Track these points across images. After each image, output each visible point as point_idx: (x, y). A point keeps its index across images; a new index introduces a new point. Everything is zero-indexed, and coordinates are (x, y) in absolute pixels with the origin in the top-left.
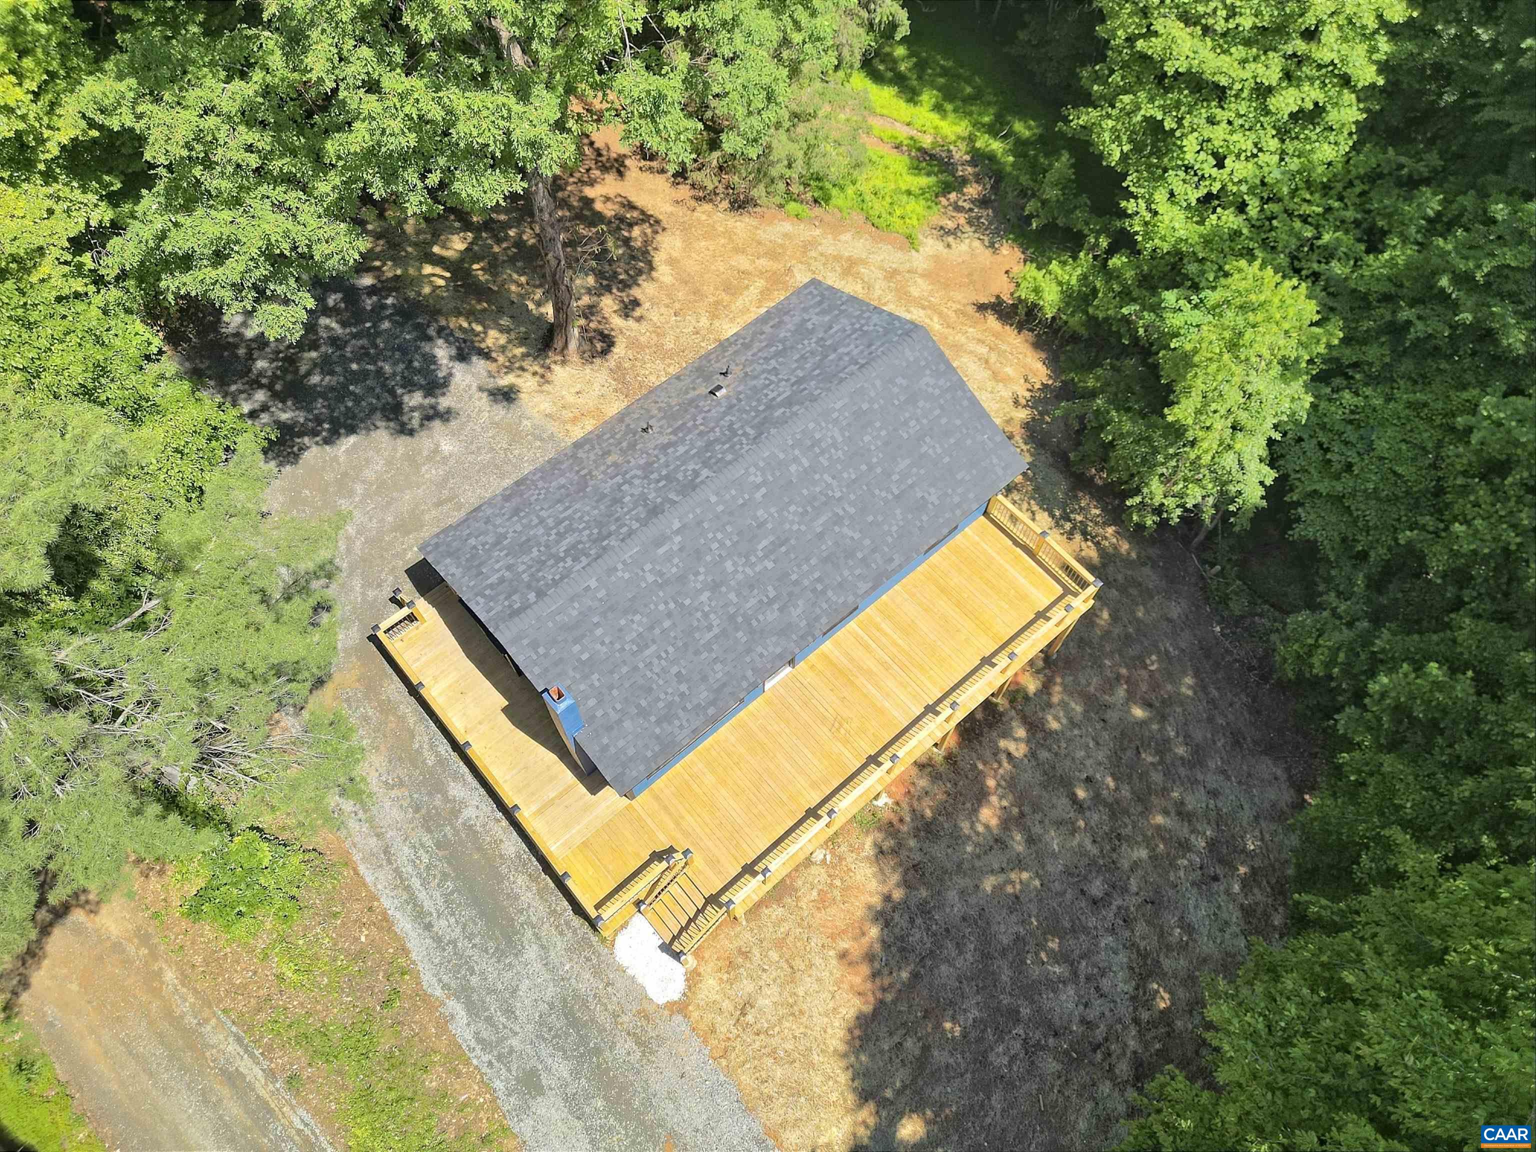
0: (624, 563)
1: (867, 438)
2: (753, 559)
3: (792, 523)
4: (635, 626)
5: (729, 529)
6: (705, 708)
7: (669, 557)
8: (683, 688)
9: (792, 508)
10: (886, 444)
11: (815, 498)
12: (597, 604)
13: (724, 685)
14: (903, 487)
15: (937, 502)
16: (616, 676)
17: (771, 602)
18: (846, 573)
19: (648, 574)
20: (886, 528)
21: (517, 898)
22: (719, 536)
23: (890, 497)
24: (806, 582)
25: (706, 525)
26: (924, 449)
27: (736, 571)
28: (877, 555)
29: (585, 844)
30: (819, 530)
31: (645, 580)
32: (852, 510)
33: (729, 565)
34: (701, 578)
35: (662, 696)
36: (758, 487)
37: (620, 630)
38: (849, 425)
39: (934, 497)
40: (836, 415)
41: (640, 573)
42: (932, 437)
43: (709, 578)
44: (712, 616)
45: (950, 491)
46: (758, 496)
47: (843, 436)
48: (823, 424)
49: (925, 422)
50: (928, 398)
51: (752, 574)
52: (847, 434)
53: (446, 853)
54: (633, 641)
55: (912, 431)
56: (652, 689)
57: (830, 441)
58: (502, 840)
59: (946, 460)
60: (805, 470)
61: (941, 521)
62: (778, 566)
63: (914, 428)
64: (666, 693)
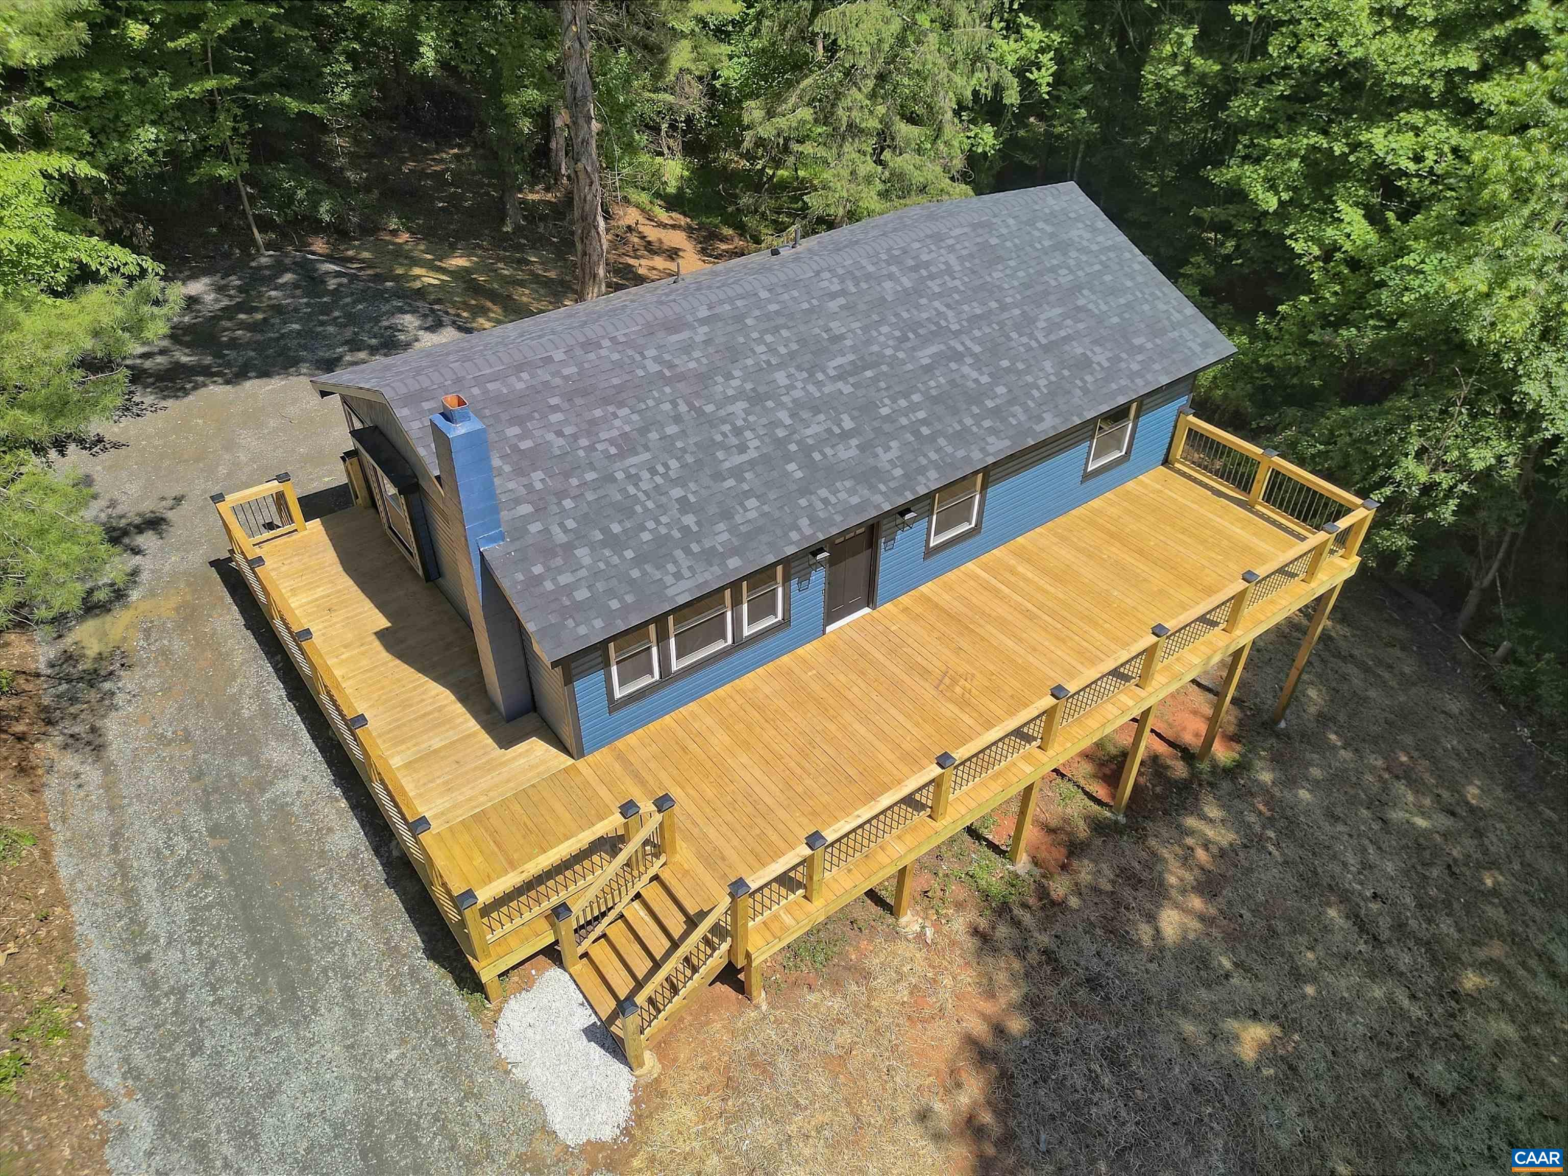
0: (613, 339)
1: (997, 275)
2: (820, 376)
3: (885, 346)
4: (617, 423)
5: (785, 333)
6: (723, 557)
7: (687, 348)
8: (689, 520)
9: (885, 329)
10: (1026, 286)
11: (920, 324)
12: (558, 381)
13: (759, 530)
14: (1053, 337)
15: (1106, 364)
16: (574, 482)
17: (846, 435)
18: (968, 421)
19: (649, 363)
20: (1029, 379)
21: (330, 922)
22: (769, 338)
23: (1034, 344)
24: (904, 421)
25: (749, 321)
26: (1081, 302)
27: (791, 387)
28: (1017, 409)
29: (480, 818)
30: (925, 361)
31: (644, 368)
32: (977, 349)
33: (781, 378)
34: (735, 383)
35: (651, 525)
36: (833, 296)
37: (593, 422)
38: (972, 256)
39: (1101, 357)
40: (951, 242)
41: (638, 358)
42: (1090, 289)
43: (749, 386)
44: (748, 434)
45: (1124, 355)
46: (833, 305)
47: (962, 264)
48: (933, 247)
49: (1080, 273)
50: (1082, 250)
51: (818, 395)
52: (967, 264)
53: (224, 843)
54: (612, 441)
55: (1062, 280)
56: (634, 512)
57: (943, 267)
58: (330, 830)
59: (1116, 320)
60: (905, 290)
61: (1114, 386)
62: (860, 393)
63: (1065, 278)
64: (658, 523)
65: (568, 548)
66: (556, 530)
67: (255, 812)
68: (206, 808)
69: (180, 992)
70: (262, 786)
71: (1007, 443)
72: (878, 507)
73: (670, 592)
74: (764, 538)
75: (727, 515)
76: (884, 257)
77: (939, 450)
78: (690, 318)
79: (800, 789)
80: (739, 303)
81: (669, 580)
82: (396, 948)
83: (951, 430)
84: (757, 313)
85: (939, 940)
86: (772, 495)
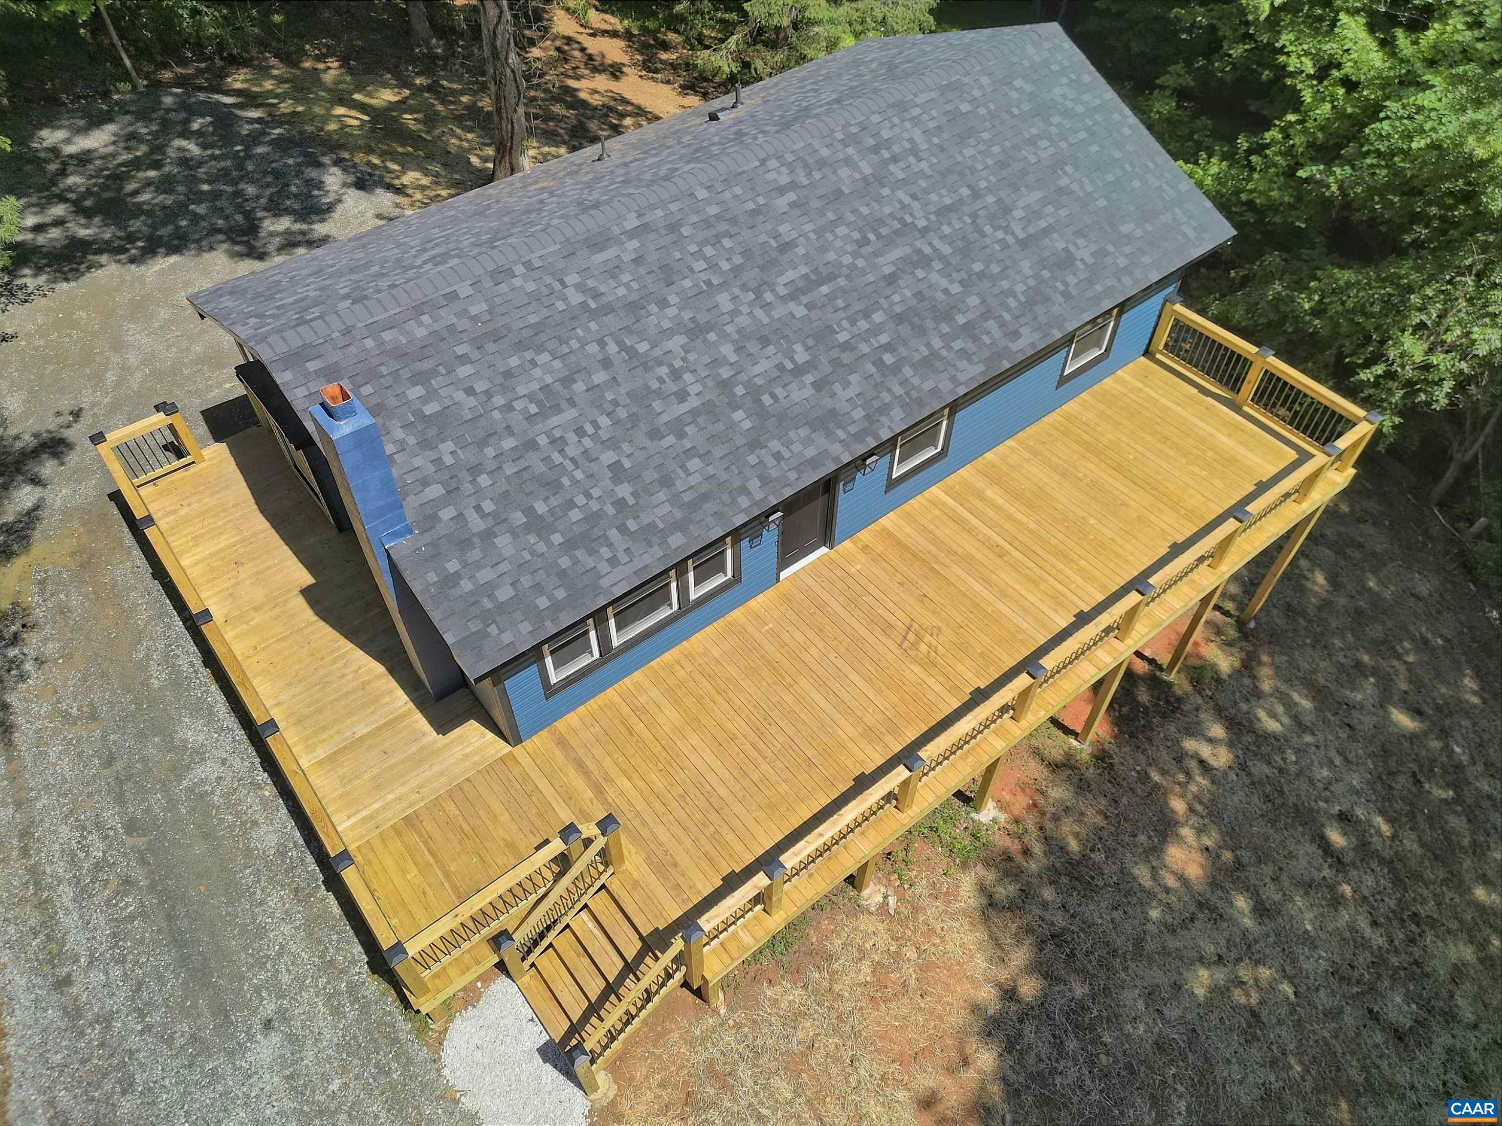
0: (528, 265)
1: (969, 152)
2: (769, 297)
3: (843, 252)
4: (537, 372)
5: (727, 243)
6: (664, 535)
7: (613, 271)
8: (624, 491)
9: (842, 231)
10: (1002, 165)
11: (881, 222)
12: (465, 324)
13: (705, 497)
14: (1031, 230)
15: (1090, 260)
16: (490, 452)
17: (799, 371)
18: (937, 343)
19: (570, 292)
20: (1005, 284)
21: (261, 932)
22: (709, 251)
23: (1010, 240)
24: (864, 348)
25: (686, 231)
26: (1064, 182)
27: (735, 313)
28: (991, 324)
29: (411, 822)
30: (888, 270)
31: (565, 299)
32: (947, 250)
33: (723, 300)
34: (671, 312)
35: (580, 500)
36: (782, 191)
37: (508, 374)
38: (939, 128)
39: (1084, 251)
40: (916, 111)
41: (557, 286)
42: (1076, 167)
43: (687, 315)
44: (688, 377)
45: (1111, 248)
46: (782, 203)
47: (930, 142)
48: (896, 120)
49: (1063, 145)
50: (1066, 114)
51: (766, 320)
52: (936, 140)
53: (140, 842)
54: (531, 397)
55: (1043, 155)
56: (560, 486)
57: (907, 146)
58: (255, 823)
59: (1102, 203)
60: (864, 179)
61: (1099, 288)
62: (814, 315)
63: (1045, 151)
64: (589, 496)
65: (487, 535)
66: (472, 516)
67: (172, 804)
68: (121, 800)
69: (106, 1020)
70: (178, 771)
71: (981, 368)
72: (836, 459)
73: (605, 583)
74: (710, 507)
75: (666, 482)
76: (839, 136)
77: (904, 382)
78: (616, 230)
79: (755, 776)
80: (674, 207)
81: (604, 567)
82: (332, 962)
83: (917, 357)
84: (695, 218)
85: (903, 909)
86: (718, 452)
